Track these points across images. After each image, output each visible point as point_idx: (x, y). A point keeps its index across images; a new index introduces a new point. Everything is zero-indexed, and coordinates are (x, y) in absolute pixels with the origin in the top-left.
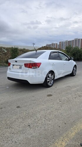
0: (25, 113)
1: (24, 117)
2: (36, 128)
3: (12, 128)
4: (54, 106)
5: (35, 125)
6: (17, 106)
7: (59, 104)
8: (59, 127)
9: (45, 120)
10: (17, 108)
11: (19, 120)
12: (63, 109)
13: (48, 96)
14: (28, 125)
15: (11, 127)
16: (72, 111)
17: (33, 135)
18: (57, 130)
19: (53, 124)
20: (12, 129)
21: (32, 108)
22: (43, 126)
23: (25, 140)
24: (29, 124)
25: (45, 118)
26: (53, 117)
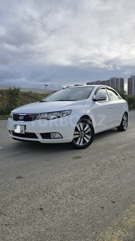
0: (32, 187)
1: (30, 195)
2: (56, 213)
3: (5, 215)
4: (87, 173)
5: (54, 206)
6: (16, 176)
7: (95, 170)
8: (103, 208)
9: (73, 197)
10: (16, 179)
11: (21, 199)
12: (105, 177)
13: (74, 159)
14: (39, 207)
15: (4, 212)
16: (122, 180)
17: (51, 226)
18: (98, 215)
19: (89, 204)
20: (6, 217)
21: (46, 179)
22: (69, 208)
23: (33, 237)
24: (41, 205)
25: (72, 193)
26: (88, 192)
